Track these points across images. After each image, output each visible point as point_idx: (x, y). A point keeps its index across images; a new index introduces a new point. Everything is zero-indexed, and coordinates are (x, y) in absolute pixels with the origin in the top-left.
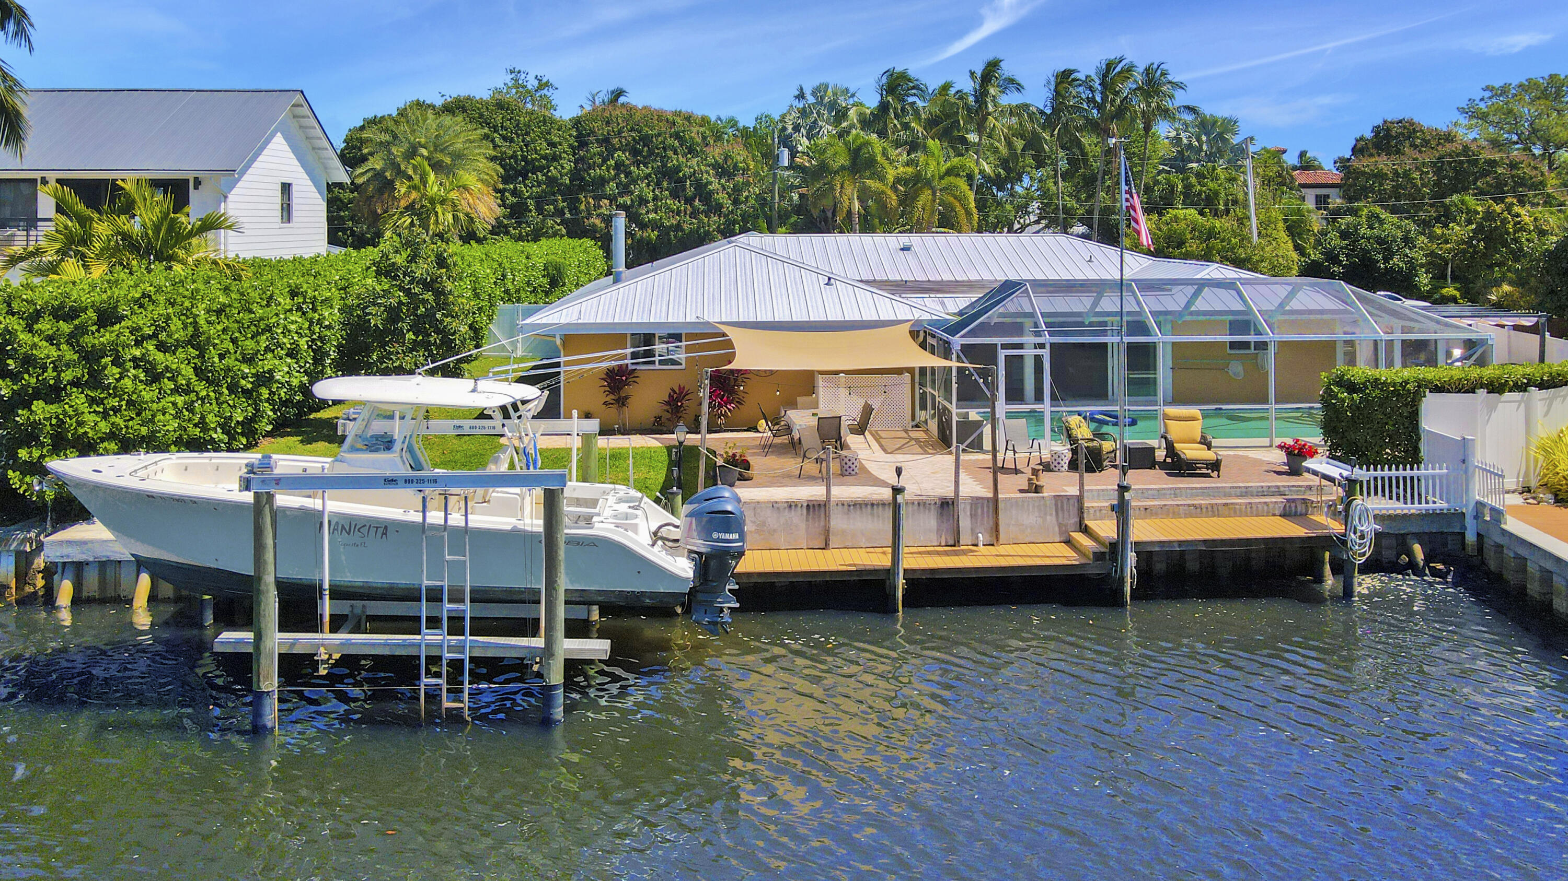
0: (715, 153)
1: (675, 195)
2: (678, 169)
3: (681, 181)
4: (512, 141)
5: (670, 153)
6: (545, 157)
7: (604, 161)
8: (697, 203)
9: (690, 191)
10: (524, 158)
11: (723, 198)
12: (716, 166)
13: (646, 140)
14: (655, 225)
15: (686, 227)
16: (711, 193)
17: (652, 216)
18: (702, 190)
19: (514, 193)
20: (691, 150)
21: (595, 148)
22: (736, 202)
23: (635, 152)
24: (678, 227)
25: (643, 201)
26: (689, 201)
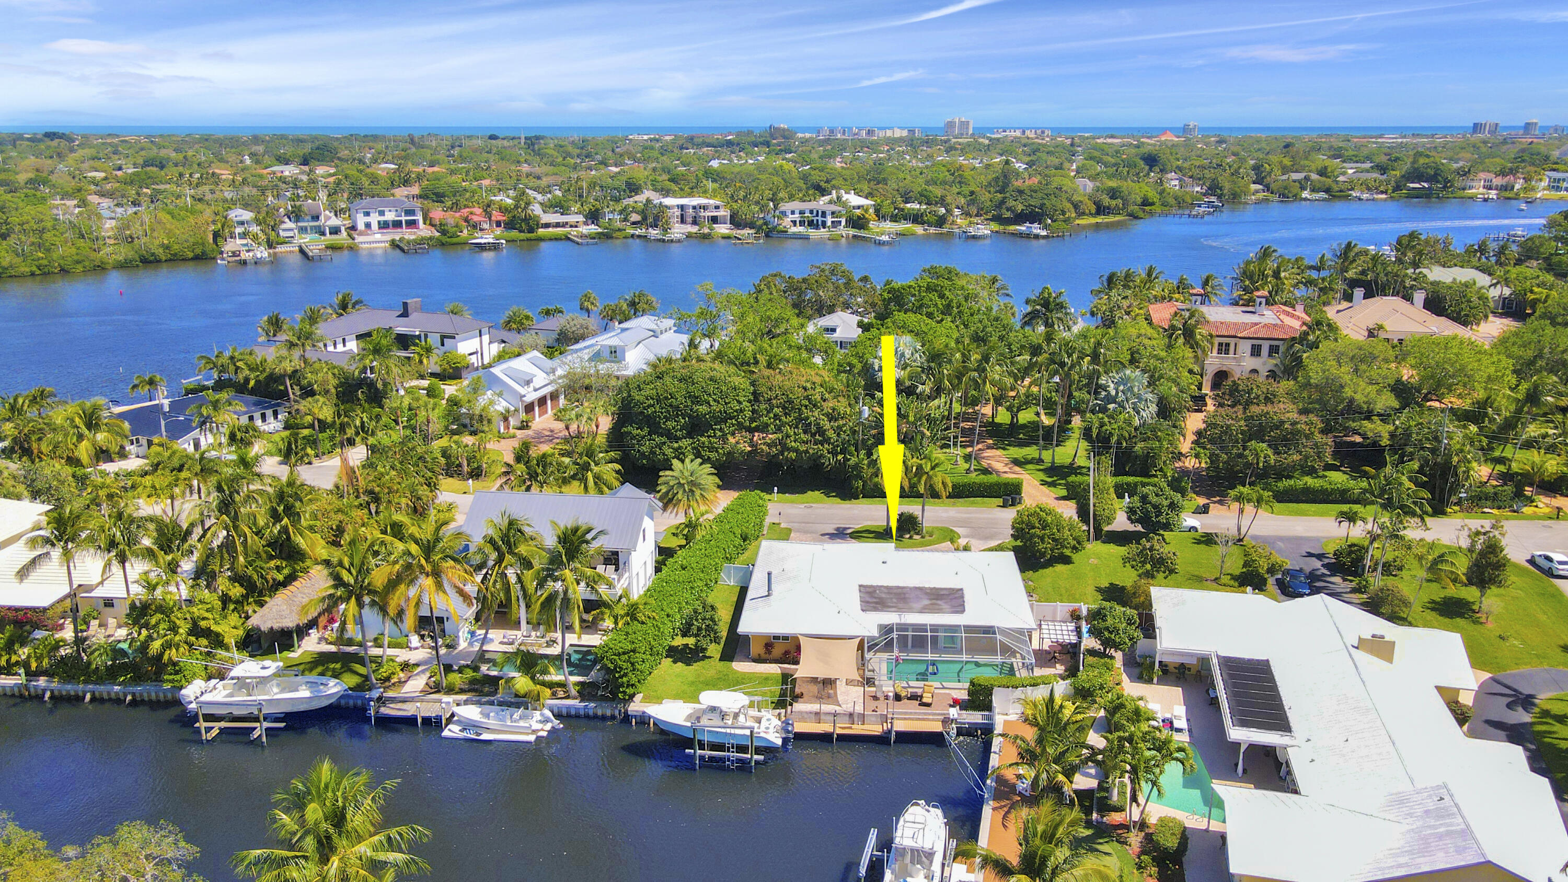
0: (828, 406)
1: (805, 432)
2: (807, 418)
3: (810, 424)
4: (718, 402)
5: (803, 408)
6: (736, 411)
7: (768, 412)
8: (817, 437)
9: (813, 429)
10: (725, 412)
11: (831, 434)
12: (827, 415)
13: (790, 402)
14: (796, 450)
15: (811, 451)
16: (825, 430)
17: (793, 444)
18: (821, 431)
19: (721, 430)
20: (815, 406)
21: (763, 406)
22: (838, 435)
23: (784, 408)
24: (807, 452)
25: (788, 436)
26: (813, 435)
